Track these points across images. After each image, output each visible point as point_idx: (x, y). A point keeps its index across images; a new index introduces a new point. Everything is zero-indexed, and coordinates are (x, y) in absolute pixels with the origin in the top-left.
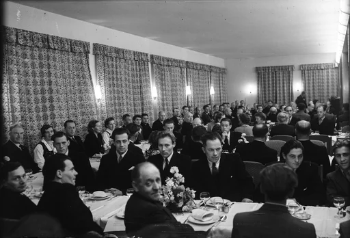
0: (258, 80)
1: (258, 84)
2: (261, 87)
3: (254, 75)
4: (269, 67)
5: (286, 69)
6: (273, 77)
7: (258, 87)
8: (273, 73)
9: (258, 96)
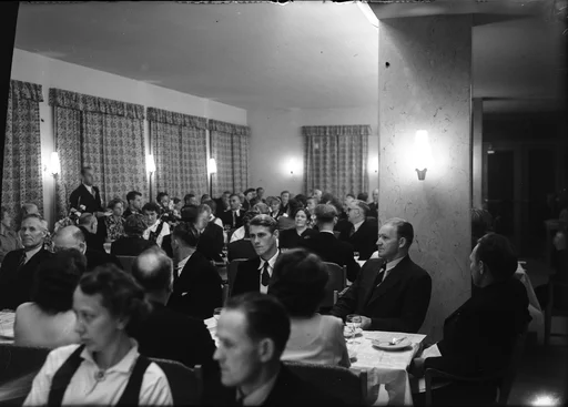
0: (307, 151)
1: (306, 157)
2: (312, 164)
3: (299, 141)
4: (325, 127)
5: (355, 132)
6: (332, 145)
7: (306, 163)
8: (332, 139)
9: (306, 180)
